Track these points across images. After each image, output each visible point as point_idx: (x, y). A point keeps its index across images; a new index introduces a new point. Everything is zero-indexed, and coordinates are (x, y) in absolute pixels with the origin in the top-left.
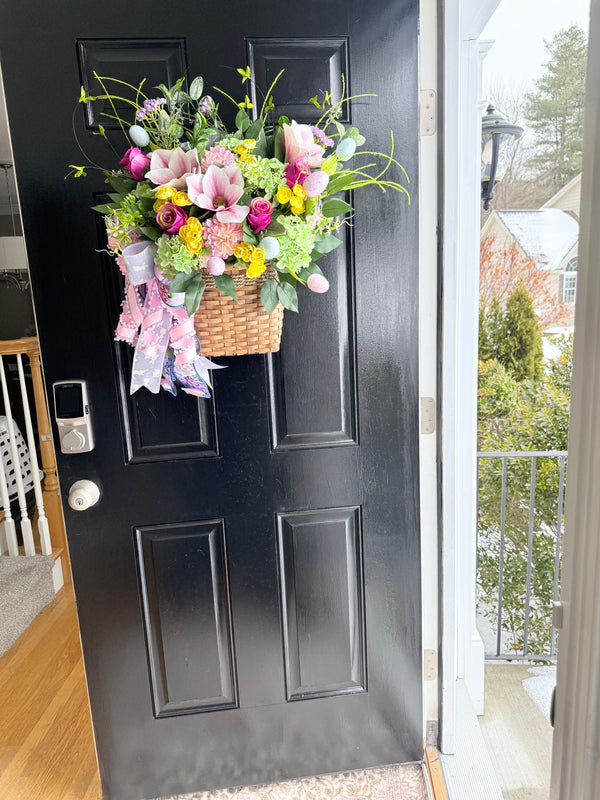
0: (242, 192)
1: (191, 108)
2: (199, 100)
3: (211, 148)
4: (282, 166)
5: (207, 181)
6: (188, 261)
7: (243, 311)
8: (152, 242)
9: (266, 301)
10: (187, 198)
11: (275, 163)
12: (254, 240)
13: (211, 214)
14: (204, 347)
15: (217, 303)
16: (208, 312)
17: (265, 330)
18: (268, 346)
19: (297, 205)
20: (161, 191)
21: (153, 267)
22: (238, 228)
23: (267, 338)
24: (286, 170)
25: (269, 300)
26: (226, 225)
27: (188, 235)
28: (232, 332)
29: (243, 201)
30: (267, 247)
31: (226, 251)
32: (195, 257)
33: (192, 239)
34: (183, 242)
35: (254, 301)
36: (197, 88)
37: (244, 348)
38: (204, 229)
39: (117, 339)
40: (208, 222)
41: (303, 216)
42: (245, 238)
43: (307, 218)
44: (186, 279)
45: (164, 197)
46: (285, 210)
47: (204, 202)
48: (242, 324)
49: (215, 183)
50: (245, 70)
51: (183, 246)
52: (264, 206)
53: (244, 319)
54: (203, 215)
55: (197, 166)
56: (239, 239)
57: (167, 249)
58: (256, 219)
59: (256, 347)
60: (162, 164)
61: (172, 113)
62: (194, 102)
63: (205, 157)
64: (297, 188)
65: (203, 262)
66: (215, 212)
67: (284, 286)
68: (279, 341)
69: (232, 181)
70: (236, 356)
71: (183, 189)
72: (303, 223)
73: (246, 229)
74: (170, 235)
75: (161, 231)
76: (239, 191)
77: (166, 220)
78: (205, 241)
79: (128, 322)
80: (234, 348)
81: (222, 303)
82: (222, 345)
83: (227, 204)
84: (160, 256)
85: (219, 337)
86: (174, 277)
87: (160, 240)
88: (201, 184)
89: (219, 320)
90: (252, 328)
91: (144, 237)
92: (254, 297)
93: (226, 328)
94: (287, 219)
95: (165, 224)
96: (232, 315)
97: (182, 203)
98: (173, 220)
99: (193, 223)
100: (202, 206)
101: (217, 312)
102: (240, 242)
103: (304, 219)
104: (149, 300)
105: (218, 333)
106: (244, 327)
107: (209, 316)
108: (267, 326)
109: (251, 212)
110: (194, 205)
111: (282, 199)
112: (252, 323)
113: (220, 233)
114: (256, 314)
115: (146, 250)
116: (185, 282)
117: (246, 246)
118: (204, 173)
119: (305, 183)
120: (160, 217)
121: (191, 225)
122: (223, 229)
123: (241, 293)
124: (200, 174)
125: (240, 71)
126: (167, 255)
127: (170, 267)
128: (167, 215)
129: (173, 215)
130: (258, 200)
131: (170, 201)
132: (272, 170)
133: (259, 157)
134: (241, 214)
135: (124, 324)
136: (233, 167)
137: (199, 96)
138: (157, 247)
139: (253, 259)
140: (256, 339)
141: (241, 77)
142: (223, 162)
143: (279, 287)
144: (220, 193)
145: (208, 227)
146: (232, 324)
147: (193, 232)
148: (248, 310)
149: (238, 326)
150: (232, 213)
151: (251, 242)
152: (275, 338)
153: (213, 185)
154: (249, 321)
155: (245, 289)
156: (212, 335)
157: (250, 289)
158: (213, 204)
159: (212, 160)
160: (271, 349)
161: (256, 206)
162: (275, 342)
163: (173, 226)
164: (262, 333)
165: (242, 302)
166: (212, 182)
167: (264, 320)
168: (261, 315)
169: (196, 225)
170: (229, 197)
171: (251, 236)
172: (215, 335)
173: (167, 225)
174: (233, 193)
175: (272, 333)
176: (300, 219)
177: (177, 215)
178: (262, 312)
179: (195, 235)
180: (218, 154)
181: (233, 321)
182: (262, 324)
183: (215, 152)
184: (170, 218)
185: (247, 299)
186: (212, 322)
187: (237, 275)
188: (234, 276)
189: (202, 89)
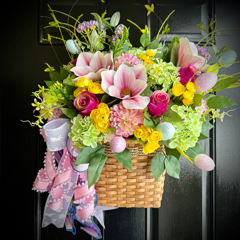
0: (146, 85)
1: (110, 32)
2: (116, 27)
4: (177, 69)
5: (117, 76)
6: (95, 138)
7: (135, 174)
8: (69, 119)
9: (154, 170)
10: (100, 88)
11: (170, 66)
12: (151, 123)
13: (119, 101)
14: (101, 199)
15: (114, 167)
16: (107, 173)
17: (150, 190)
18: (152, 203)
19: (189, 97)
20: (80, 81)
21: (67, 139)
22: (139, 113)
23: (151, 196)
24: (180, 71)
25: (158, 169)
26: (129, 110)
27: (97, 117)
28: (125, 190)
29: (144, 94)
30: (164, 131)
31: (128, 131)
32: (101, 134)
33: (100, 121)
34: (93, 122)
35: (144, 167)
36: (115, 19)
37: (133, 202)
38: (111, 112)
39: (34, 189)
40: (115, 107)
41: (193, 106)
42: (145, 122)
43: (195, 109)
44: (92, 151)
45: (83, 86)
46: (178, 101)
47: (113, 91)
48: (133, 184)
49: (124, 78)
50: (150, 6)
51: (92, 125)
52: (163, 97)
53: (134, 181)
54: (111, 101)
55: (111, 65)
56: (140, 122)
57: (79, 126)
58: (155, 106)
59: (142, 202)
60: (85, 63)
61: (99, 33)
62: (113, 28)
63: (117, 60)
64: (189, 85)
65: (107, 138)
66: (122, 100)
67: (170, 158)
68: (161, 199)
69: (138, 77)
70: (125, 208)
71: (98, 80)
72: (193, 112)
73: (147, 115)
74: (84, 115)
75: (77, 112)
76: (143, 84)
77: (82, 104)
78: (111, 122)
79: (44, 177)
80: (124, 202)
81: (119, 167)
82: (115, 199)
83: (132, 94)
84: (73, 132)
85: (113, 193)
86: (82, 150)
87: (75, 118)
88: (113, 78)
89: (114, 180)
90: (140, 188)
91: (63, 116)
92: (145, 164)
93: (121, 186)
94: (180, 108)
95: (80, 107)
96: (125, 177)
97: (96, 91)
98: (87, 104)
99: (103, 108)
100: (111, 95)
101: (114, 173)
102: (140, 125)
103: (194, 109)
104: (63, 161)
105: (113, 190)
106: (134, 187)
107: (108, 176)
108: (152, 187)
109: (151, 101)
110: (105, 94)
111: (177, 91)
112: (141, 184)
113: (125, 116)
114: (145, 177)
115: (64, 125)
116: (90, 155)
117: (145, 128)
118: (116, 69)
119: (196, 81)
120: (77, 102)
121: (101, 110)
122: (127, 114)
123: (134, 161)
124: (112, 71)
125: (147, 7)
126: (78, 131)
127: (80, 142)
128: (83, 100)
129: (87, 100)
130: (158, 92)
131: (87, 89)
132: (169, 70)
133: (162, 60)
134: (143, 103)
135: (40, 179)
136: (140, 67)
137: (116, 24)
138: (72, 124)
139: (151, 140)
140: (142, 196)
141: (147, 11)
142: (131, 63)
143: (166, 159)
144: (126, 86)
145: (114, 111)
146: (125, 183)
147: (101, 115)
148: (139, 174)
149: (130, 185)
150: (136, 102)
151: (149, 125)
152: (158, 197)
153: (122, 79)
154: (139, 182)
155: (138, 159)
156: (109, 191)
157: (142, 158)
158: (121, 94)
159: (123, 61)
160: (154, 205)
161: (156, 97)
162: (158, 200)
163: (87, 109)
164: (148, 193)
165: (135, 168)
166: (121, 77)
167: (151, 183)
168: (148, 179)
169: (105, 109)
170: (135, 89)
171: (149, 121)
172: (111, 191)
173: (82, 108)
174: (138, 86)
175: (156, 193)
176: (190, 109)
177: (91, 100)
178: (150, 176)
179: (103, 118)
180: (127, 58)
181: (126, 181)
182: (149, 185)
183: (125, 56)
184: (85, 102)
185: (139, 165)
186: (110, 181)
187: (133, 147)
188: (131, 149)
189: (119, 21)
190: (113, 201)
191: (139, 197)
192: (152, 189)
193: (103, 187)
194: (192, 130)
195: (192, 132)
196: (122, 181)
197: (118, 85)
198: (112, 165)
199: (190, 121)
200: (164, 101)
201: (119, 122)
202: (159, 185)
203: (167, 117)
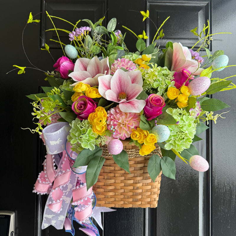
0: (142, 89)
2: (113, 32)
3: (119, 59)
4: (171, 73)
5: (114, 80)
6: (93, 140)
7: (132, 175)
8: (68, 123)
9: (151, 171)
10: (97, 92)
11: (165, 70)
12: (147, 126)
13: (115, 105)
14: (99, 200)
15: (112, 168)
16: (105, 174)
17: (147, 191)
18: (149, 203)
19: (183, 100)
20: (78, 86)
21: (66, 142)
22: (136, 116)
23: (148, 197)
24: (174, 75)
25: (154, 170)
26: (126, 114)
27: (95, 120)
28: (122, 191)
29: (140, 97)
30: (160, 133)
31: (125, 134)
32: (99, 136)
33: (98, 124)
34: (91, 125)
35: (141, 169)
36: (112, 24)
37: (131, 203)
38: (108, 115)
39: (34, 191)
40: (112, 111)
41: (187, 109)
42: (141, 125)
43: (190, 111)
44: (90, 154)
45: (80, 91)
46: (173, 104)
47: (110, 95)
48: (130, 185)
49: (120, 82)
50: (146, 12)
51: (90, 129)
52: (158, 100)
53: (132, 182)
54: (108, 105)
55: (108, 70)
56: (136, 125)
57: (77, 130)
58: (151, 110)
59: (140, 203)
60: (82, 69)
61: (94, 37)
62: (110, 33)
63: (114, 65)
64: (184, 88)
65: (105, 141)
66: (118, 104)
67: (166, 160)
68: (157, 199)
69: (134, 81)
70: (123, 208)
71: (95, 85)
72: (187, 114)
73: (142, 118)
74: (82, 119)
75: (75, 116)
76: (139, 88)
77: (80, 108)
78: (108, 125)
79: (44, 179)
80: (122, 202)
81: (116, 169)
82: (113, 199)
83: (128, 98)
84: (71, 135)
85: (111, 194)
86: (80, 153)
87: (73, 122)
88: (110, 83)
89: (112, 181)
90: (138, 188)
91: (61, 120)
92: (142, 165)
93: (118, 187)
94: (174, 110)
95: (78, 111)
96: (123, 178)
97: (94, 95)
98: (85, 108)
99: (101, 112)
100: (108, 99)
101: (112, 175)
102: (136, 128)
103: (188, 111)
104: (62, 163)
105: (111, 191)
106: (131, 188)
107: (106, 178)
108: (149, 187)
109: (147, 105)
110: (102, 98)
111: (172, 95)
112: (139, 185)
113: (121, 119)
114: (141, 178)
115: (62, 129)
116: (88, 158)
117: (141, 131)
118: (112, 74)
119: (190, 85)
120: (75, 106)
121: (98, 113)
122: (124, 117)
123: (132, 163)
124: (109, 76)
125: (142, 13)
126: (77, 134)
127: (79, 145)
128: (81, 104)
129: (85, 104)
130: (153, 96)
131: (85, 94)
132: (163, 75)
133: (156, 65)
134: (139, 106)
135: (40, 182)
136: (136, 71)
137: (113, 29)
138: (71, 128)
139: (147, 142)
140: (140, 197)
141: (142, 17)
142: (127, 68)
143: (162, 161)
144: (123, 90)
145: (111, 114)
146: (123, 184)
147: (99, 118)
148: (136, 175)
149: (127, 186)
150: (132, 105)
151: (145, 127)
152: (155, 197)
153: (118, 84)
154: (136, 183)
155: (135, 160)
156: (107, 192)
157: (139, 159)
158: (117, 97)
159: (119, 66)
160: (151, 205)
161: (152, 100)
162: (155, 200)
163: (84, 113)
164: (145, 193)
165: (132, 169)
166: (117, 82)
167: (148, 183)
168: (145, 179)
169: (103, 112)
170: (131, 93)
171: (145, 123)
172: (109, 192)
173: (80, 112)
174: (134, 90)
175: (152, 193)
176: (185, 111)
177: (88, 104)
178: (147, 177)
179: (101, 121)
180: (123, 63)
181: (123, 182)
182: (146, 186)
183: (122, 61)
184: (83, 106)
185: (136, 166)
186: (108, 182)
187: (130, 149)
188: (128, 150)
189: (115, 26)
190: (111, 201)
191: (137, 198)
192: (149, 189)
193: (101, 188)
194: (187, 132)
195: (186, 134)
196: (120, 182)
197: (115, 89)
198: (110, 166)
199: (184, 123)
200: (159, 105)
201: (116, 125)
202: (156, 186)
203: (162, 120)
